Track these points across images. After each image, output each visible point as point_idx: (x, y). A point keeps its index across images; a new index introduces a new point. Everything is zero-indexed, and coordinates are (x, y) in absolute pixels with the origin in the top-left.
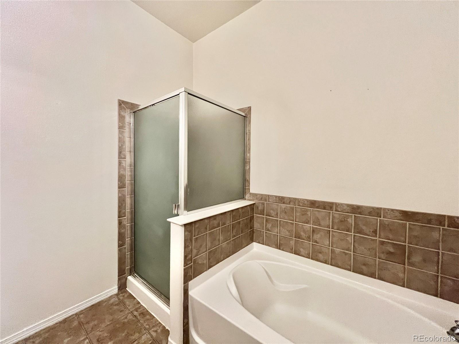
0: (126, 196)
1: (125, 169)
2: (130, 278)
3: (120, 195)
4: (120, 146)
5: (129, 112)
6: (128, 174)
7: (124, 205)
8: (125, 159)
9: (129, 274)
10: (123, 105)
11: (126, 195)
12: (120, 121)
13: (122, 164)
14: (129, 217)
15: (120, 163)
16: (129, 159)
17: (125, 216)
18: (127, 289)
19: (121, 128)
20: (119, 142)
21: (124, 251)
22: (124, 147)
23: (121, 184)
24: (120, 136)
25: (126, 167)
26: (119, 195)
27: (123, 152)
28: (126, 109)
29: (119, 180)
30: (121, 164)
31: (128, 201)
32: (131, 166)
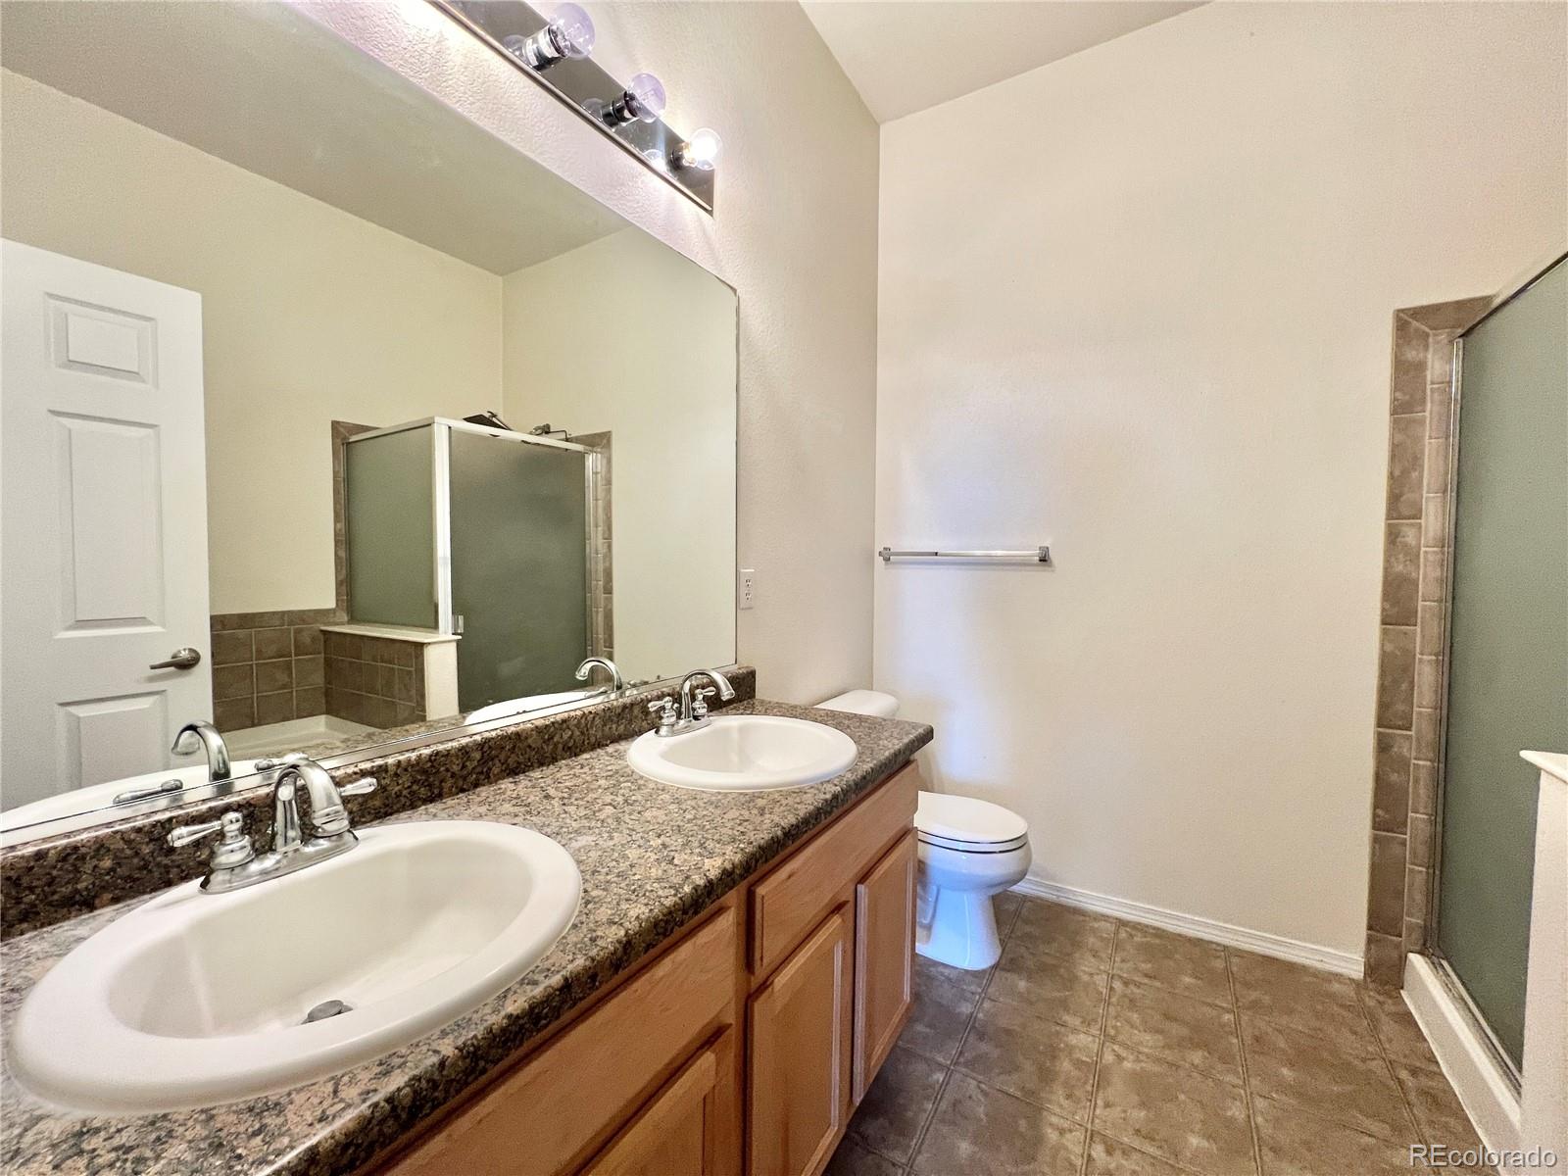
0: (1418, 656)
1: (1413, 557)
2: (1417, 962)
3: (1389, 647)
4: (1397, 473)
5: (1446, 341)
6: (1428, 576)
7: (1404, 686)
8: (1420, 518)
9: (1418, 948)
10: (1415, 324)
11: (1418, 650)
12: (1398, 384)
13: (1404, 537)
14: (1429, 735)
15: (1393, 536)
16: (1434, 519)
17: (1409, 729)
18: (1402, 991)
19: (1404, 406)
20: (1393, 457)
21: (1396, 849)
22: (1415, 475)
23: (1396, 609)
24: (1399, 437)
25: (1423, 549)
26: (1383, 645)
27: (1408, 496)
28: (1431, 332)
29: (1387, 596)
30: (1399, 539)
31: (1426, 676)
32: (1441, 543)
